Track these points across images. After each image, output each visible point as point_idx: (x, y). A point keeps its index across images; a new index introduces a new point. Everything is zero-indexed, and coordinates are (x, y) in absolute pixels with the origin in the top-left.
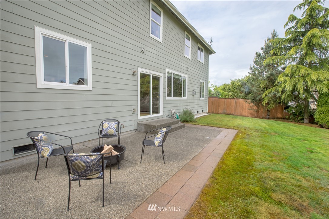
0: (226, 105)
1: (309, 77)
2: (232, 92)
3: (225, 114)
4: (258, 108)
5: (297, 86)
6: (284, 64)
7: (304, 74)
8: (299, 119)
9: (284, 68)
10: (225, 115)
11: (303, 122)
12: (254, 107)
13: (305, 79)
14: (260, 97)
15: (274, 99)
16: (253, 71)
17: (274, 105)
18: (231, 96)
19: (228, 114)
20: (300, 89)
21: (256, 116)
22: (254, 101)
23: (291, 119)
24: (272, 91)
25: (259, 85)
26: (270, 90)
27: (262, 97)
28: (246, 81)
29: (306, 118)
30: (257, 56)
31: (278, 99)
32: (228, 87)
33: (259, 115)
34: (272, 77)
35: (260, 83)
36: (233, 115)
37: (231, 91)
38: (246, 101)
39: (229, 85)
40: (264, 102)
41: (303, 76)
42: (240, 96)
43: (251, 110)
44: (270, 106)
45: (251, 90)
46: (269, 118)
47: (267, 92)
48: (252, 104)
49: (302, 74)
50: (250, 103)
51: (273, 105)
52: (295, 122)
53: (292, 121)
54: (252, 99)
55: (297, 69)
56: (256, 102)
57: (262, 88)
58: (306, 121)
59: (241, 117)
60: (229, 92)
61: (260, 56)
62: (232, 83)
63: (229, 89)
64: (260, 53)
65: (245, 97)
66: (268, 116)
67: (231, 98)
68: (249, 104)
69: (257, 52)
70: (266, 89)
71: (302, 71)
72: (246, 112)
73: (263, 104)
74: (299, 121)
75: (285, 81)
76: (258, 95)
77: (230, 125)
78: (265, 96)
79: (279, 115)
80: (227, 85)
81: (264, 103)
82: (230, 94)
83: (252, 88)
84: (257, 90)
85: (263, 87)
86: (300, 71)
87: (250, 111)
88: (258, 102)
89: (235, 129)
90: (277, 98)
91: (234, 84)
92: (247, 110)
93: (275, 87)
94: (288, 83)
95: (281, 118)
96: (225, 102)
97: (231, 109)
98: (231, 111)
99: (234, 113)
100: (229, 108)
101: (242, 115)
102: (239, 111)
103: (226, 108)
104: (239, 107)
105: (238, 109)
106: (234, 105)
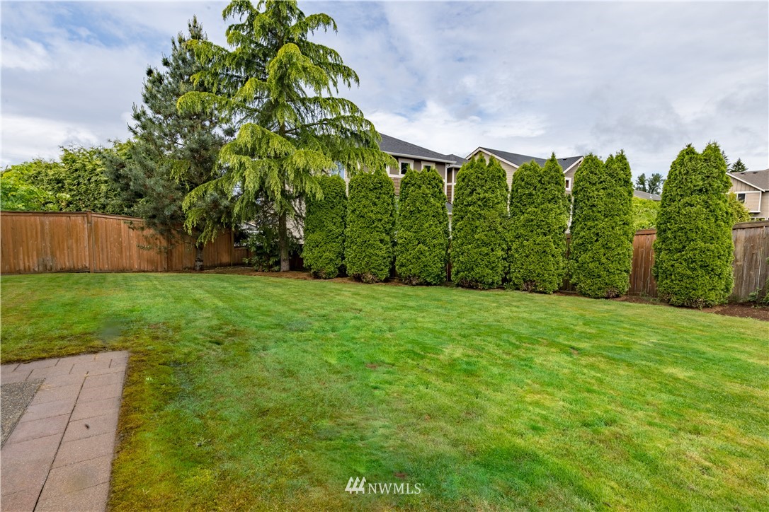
0: (52, 237)
1: (289, 162)
2: (71, 190)
3: (51, 271)
4: (169, 241)
5: (267, 181)
6: (228, 121)
7: (278, 152)
8: (271, 263)
9: (230, 132)
10: (49, 275)
11: (280, 269)
12: (157, 239)
13: (282, 166)
14: (173, 208)
15: (215, 215)
16: (144, 127)
17: (215, 231)
18: (68, 205)
19: (62, 271)
20: (276, 188)
21: (166, 267)
22: (156, 221)
23: (254, 265)
24: (208, 192)
25: (168, 173)
26: (202, 187)
27: (180, 208)
28: (124, 158)
29: (284, 260)
30: (153, 83)
31: (224, 216)
32: (50, 172)
33: (175, 260)
34: (203, 152)
35: (172, 168)
36: (85, 270)
37: (66, 186)
38: (131, 223)
39: (56, 165)
40: (189, 224)
41: (276, 157)
42: (104, 207)
43: (150, 248)
44: (204, 234)
45: (144, 185)
46: (202, 269)
47: (193, 193)
48: (149, 232)
49: (275, 152)
50: (143, 229)
51: (212, 231)
52: (263, 271)
53: (257, 271)
54: (150, 214)
55: (262, 138)
56: (162, 223)
57: (177, 181)
58: (285, 266)
59: (120, 276)
60: (60, 190)
61: (161, 84)
62: (69, 159)
63: (59, 181)
64: (162, 73)
65: (126, 209)
66: (199, 264)
67: (70, 213)
68: (140, 232)
69: (152, 68)
70: (188, 187)
71: (273, 145)
72: (134, 257)
73: (187, 229)
74: (271, 266)
75: (242, 165)
76: (167, 201)
77: (79, 329)
78: (189, 204)
79: (225, 259)
80: (48, 167)
81: (190, 226)
82: (66, 196)
83: (147, 180)
84: (163, 186)
85: (180, 180)
86: (270, 144)
87: (145, 252)
88: (169, 224)
89: (113, 350)
90: (221, 212)
91: (78, 165)
92: (134, 250)
93: (214, 182)
94: (250, 172)
95: (229, 265)
96: (47, 227)
97: (74, 252)
98: (75, 256)
99: (87, 265)
100: (66, 248)
101: (121, 267)
102: (107, 257)
103: (51, 248)
104: (104, 241)
105: (102, 249)
106: (87, 237)
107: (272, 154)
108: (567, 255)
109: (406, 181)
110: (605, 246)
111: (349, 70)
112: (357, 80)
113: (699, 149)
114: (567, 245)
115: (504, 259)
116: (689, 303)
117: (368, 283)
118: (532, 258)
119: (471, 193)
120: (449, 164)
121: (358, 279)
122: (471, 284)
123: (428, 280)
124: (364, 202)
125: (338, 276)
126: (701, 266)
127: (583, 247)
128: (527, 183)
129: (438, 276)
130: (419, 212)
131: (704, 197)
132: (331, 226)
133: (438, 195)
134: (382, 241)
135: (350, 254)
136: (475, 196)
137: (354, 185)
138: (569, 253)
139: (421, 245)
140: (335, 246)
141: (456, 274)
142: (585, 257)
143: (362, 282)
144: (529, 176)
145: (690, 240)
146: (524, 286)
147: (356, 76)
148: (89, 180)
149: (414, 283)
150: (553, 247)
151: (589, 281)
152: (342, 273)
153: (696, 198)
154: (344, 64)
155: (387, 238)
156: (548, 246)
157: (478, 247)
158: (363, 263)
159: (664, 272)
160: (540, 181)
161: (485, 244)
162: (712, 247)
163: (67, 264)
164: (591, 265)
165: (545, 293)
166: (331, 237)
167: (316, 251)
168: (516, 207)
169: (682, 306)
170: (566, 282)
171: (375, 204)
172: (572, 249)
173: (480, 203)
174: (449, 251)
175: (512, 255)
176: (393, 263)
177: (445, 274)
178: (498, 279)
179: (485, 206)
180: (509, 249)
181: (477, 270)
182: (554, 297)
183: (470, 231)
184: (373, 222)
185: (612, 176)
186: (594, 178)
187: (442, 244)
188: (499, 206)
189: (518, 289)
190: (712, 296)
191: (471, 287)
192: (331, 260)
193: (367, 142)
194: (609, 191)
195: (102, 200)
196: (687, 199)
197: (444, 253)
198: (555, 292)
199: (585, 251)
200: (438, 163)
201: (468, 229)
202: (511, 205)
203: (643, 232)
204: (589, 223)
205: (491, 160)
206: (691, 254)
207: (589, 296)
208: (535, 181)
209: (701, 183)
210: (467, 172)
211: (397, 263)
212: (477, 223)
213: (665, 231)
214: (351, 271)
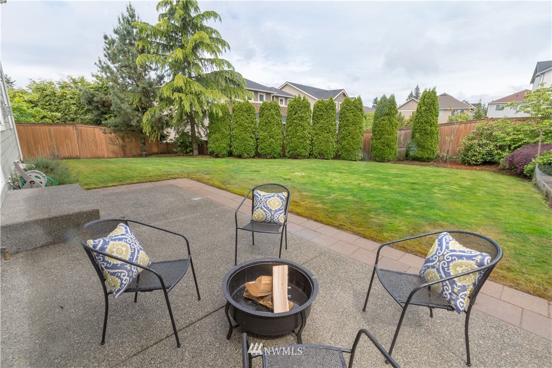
0: (56, 139)
8: (188, 151)
11: (193, 155)
12: (117, 139)
19: (64, 158)
21: (123, 155)
22: (122, 128)
24: (157, 112)
26: (153, 109)
29: (195, 149)
30: (109, 44)
31: (165, 125)
33: (128, 151)
36: (77, 158)
45: (120, 108)
47: (148, 113)
51: (158, 134)
52: (183, 155)
53: (180, 155)
54: (115, 125)
55: (186, 83)
58: (196, 152)
64: (114, 39)
66: (144, 153)
68: (109, 135)
69: (107, 35)
70: (140, 109)
72: (103, 149)
73: (146, 133)
74: (188, 153)
76: (132, 117)
78: (146, 119)
83: (122, 105)
86: (192, 86)
87: (110, 146)
91: (48, 92)
92: (104, 146)
97: (70, 147)
98: (71, 150)
99: (78, 155)
100: (65, 145)
101: (97, 156)
102: (89, 149)
103: (56, 145)
104: (86, 140)
105: (86, 145)
106: (76, 138)
107: (194, 92)
108: (337, 142)
109: (263, 107)
110: (353, 138)
111: (225, 42)
112: (229, 48)
113: (388, 97)
114: (337, 138)
115: (310, 145)
116: (382, 160)
117: (245, 158)
118: (323, 144)
119: (295, 114)
120: (273, 94)
121: (240, 157)
122: (295, 157)
123: (275, 156)
124: (242, 117)
125: (228, 156)
126: (387, 145)
127: (343, 138)
128: (320, 109)
129: (279, 154)
130: (270, 123)
131: (388, 117)
132: (224, 130)
133: (278, 114)
134: (251, 137)
135: (235, 144)
136: (297, 115)
137: (236, 109)
138: (338, 141)
139: (271, 139)
140: (227, 141)
141: (288, 153)
142: (344, 143)
143: (242, 158)
144: (321, 106)
145: (383, 135)
146: (319, 157)
147: (228, 46)
148: (59, 102)
149: (268, 157)
150: (331, 138)
151: (346, 153)
152: (230, 154)
153: (387, 117)
154: (222, 39)
155: (253, 136)
156: (329, 138)
157: (299, 139)
158: (243, 148)
159: (374, 148)
160: (326, 109)
161: (302, 138)
162: (390, 137)
163: (67, 154)
164: (347, 146)
165: (328, 159)
166: (224, 136)
167: (217, 143)
168: (315, 120)
169: (380, 162)
170: (336, 154)
171: (247, 119)
172: (339, 139)
173: (299, 118)
174: (285, 141)
175: (314, 143)
176: (256, 148)
177: (282, 153)
178: (307, 154)
179: (302, 120)
180: (312, 140)
181: (298, 150)
182: (332, 160)
183: (295, 132)
184: (247, 128)
185: (356, 107)
186: (348, 108)
187: (281, 138)
188: (308, 120)
189: (316, 158)
190: (390, 157)
191: (295, 158)
192: (225, 148)
193: (239, 85)
194: (354, 114)
195: (72, 116)
196: (383, 118)
197: (282, 142)
198: (332, 159)
199: (344, 140)
200: (267, 93)
201: (294, 130)
202: (313, 119)
203: (367, 132)
204: (346, 128)
205: (304, 98)
206: (383, 140)
207: (346, 160)
208: (324, 108)
209: (388, 111)
210: (293, 103)
211: (259, 148)
212: (298, 128)
213: (375, 131)
214: (236, 152)
